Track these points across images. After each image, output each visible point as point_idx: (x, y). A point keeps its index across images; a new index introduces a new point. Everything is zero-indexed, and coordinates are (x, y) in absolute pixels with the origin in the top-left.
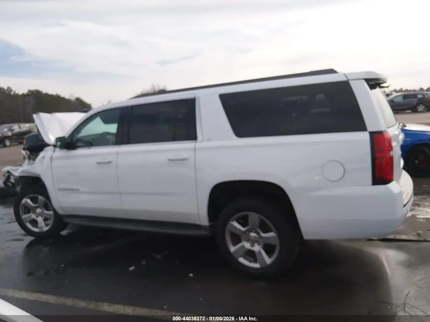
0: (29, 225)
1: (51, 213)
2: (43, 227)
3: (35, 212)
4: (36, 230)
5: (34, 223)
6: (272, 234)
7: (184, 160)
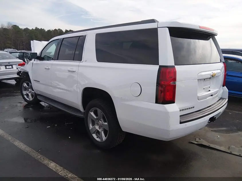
0: (25, 96)
1: (34, 92)
2: (31, 98)
3: (28, 91)
4: (28, 99)
5: (27, 95)
6: (106, 123)
7: (74, 71)
